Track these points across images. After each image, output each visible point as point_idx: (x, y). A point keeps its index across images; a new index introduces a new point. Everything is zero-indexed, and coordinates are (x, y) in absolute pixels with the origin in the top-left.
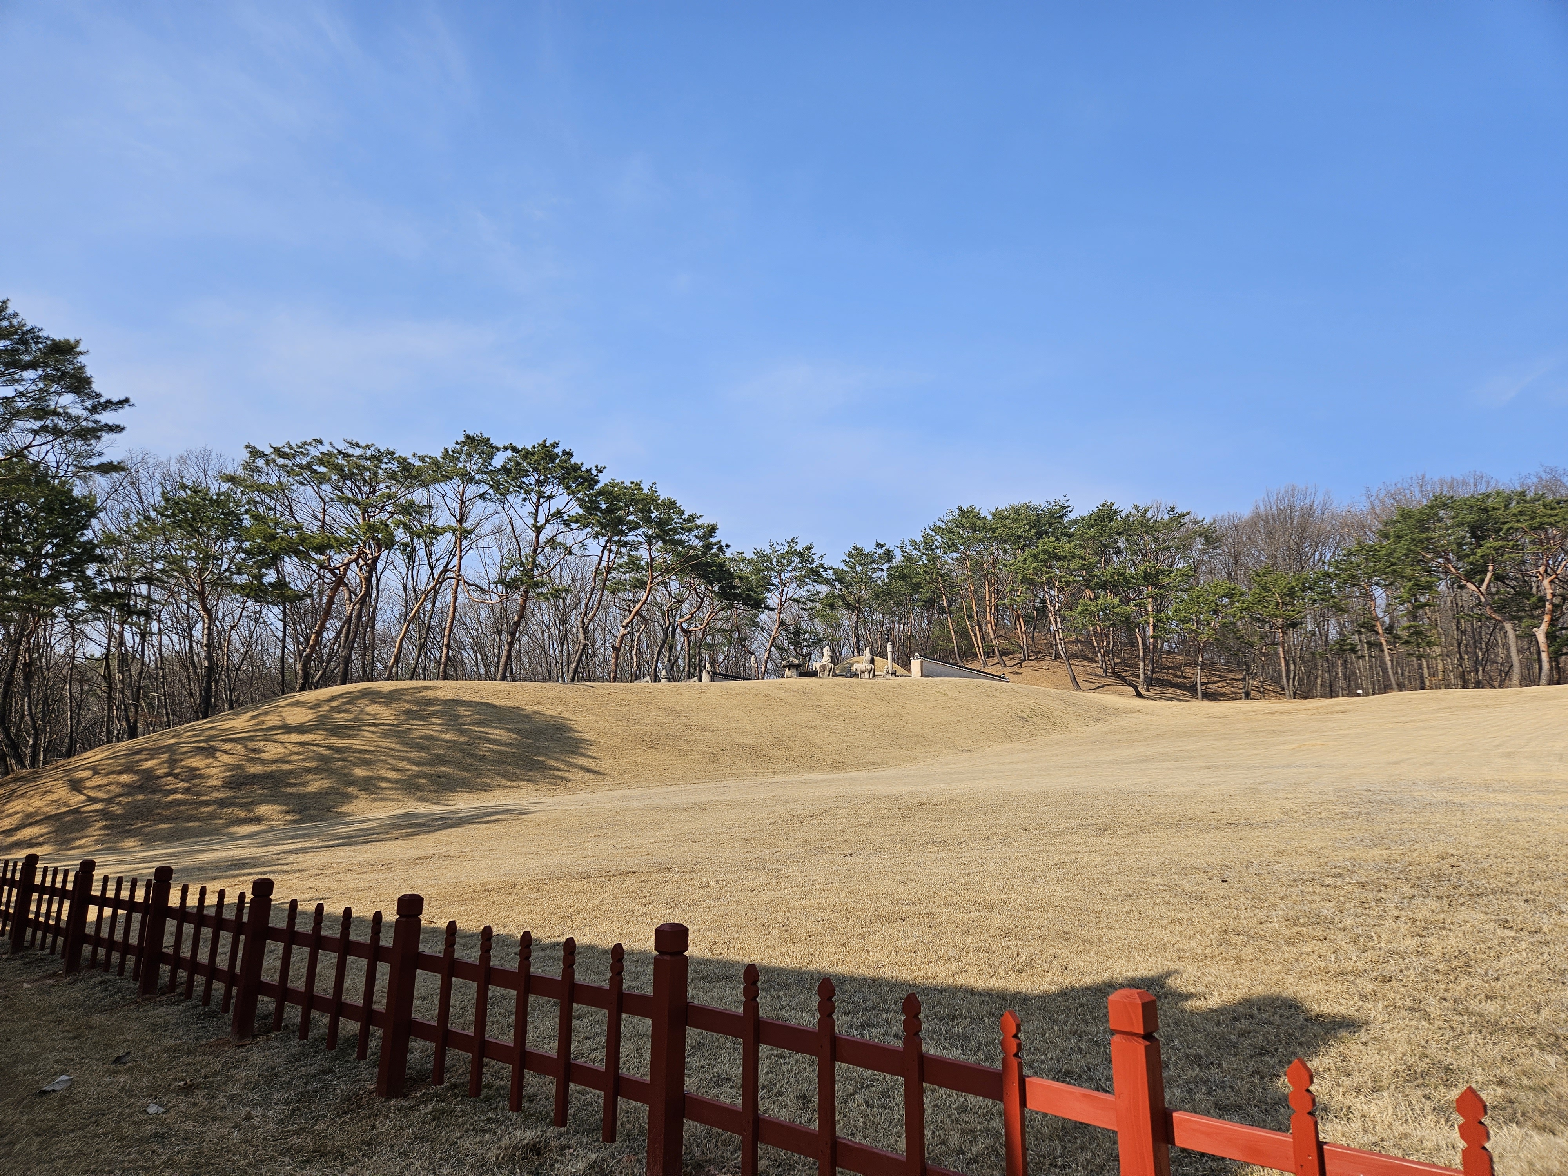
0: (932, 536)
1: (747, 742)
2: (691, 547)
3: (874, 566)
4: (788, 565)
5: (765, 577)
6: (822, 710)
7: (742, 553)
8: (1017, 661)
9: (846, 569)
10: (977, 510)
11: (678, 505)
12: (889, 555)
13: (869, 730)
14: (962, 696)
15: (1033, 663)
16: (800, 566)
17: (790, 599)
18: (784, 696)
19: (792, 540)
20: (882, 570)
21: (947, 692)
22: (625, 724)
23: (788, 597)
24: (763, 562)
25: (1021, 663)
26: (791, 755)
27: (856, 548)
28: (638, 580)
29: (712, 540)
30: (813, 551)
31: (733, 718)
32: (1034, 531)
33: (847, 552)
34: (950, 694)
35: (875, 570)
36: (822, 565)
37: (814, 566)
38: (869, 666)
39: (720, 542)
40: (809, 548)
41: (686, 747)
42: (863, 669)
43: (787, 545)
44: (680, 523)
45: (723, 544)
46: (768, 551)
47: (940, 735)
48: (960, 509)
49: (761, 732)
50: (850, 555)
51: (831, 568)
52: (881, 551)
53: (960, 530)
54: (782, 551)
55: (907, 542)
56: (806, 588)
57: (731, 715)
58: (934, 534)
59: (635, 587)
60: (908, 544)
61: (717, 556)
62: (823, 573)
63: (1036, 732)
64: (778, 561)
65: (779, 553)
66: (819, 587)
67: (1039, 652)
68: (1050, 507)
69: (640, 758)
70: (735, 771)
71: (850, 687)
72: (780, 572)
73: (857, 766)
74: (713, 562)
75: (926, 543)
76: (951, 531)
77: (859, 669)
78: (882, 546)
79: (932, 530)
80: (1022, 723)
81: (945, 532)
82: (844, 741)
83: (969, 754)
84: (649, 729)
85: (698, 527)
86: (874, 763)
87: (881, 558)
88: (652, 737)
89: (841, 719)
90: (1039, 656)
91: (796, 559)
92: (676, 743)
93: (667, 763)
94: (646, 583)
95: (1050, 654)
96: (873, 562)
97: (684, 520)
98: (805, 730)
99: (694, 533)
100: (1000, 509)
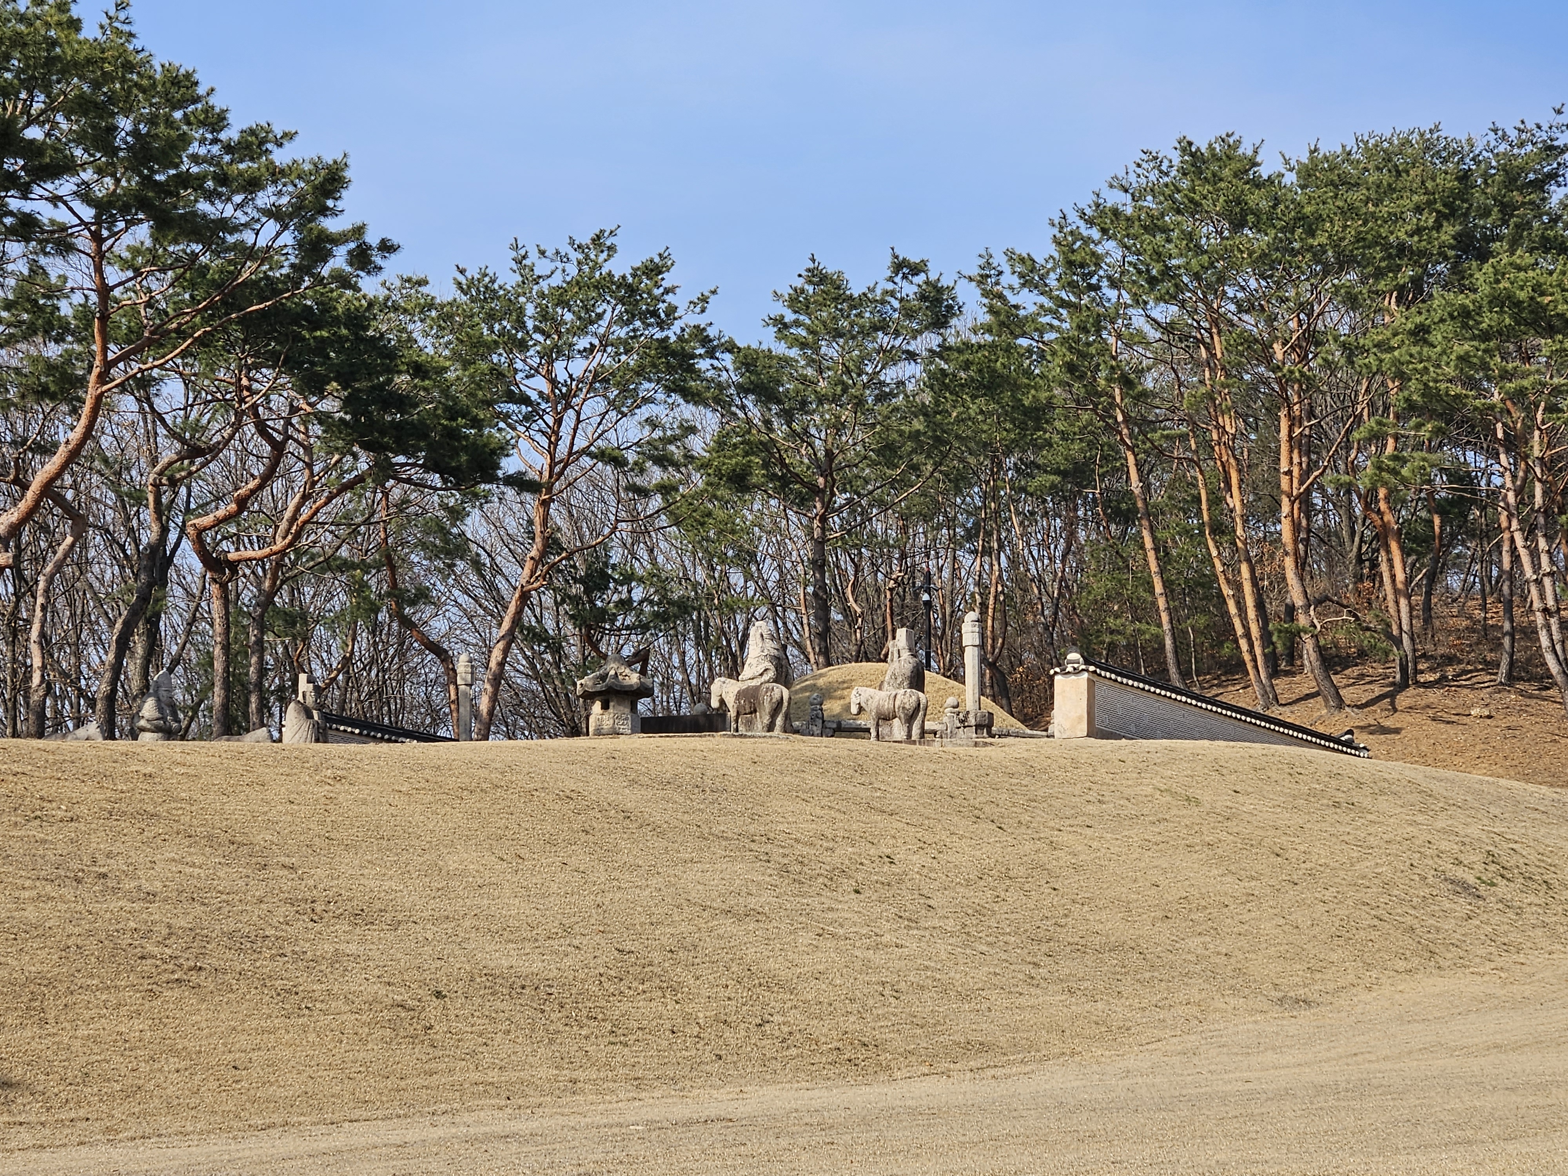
0: (1087, 241)
1: (524, 966)
2: (250, 253)
3: (883, 339)
4: (582, 331)
5: (497, 373)
6: (776, 852)
7: (423, 282)
8: (1378, 691)
9: (780, 349)
10: (1246, 149)
11: (201, 90)
12: (937, 301)
13: (950, 925)
14: (1247, 804)
15: (1434, 696)
16: (622, 332)
17: (585, 452)
18: (631, 799)
19: (597, 240)
20: (912, 356)
21: (1198, 794)
22: (68, 892)
23: (581, 443)
24: (491, 317)
25: (1392, 696)
26: (687, 1018)
27: (816, 276)
28: (50, 367)
29: (332, 225)
30: (668, 279)
31: (461, 874)
32: (1449, 231)
33: (786, 292)
34: (1206, 797)
35: (890, 357)
36: (699, 334)
37: (672, 334)
38: (907, 697)
39: (359, 231)
40: (654, 270)
41: (306, 983)
42: (887, 706)
43: (575, 256)
44: (209, 160)
45: (372, 238)
46: (508, 279)
47: (1194, 943)
48: (1186, 147)
49: (567, 930)
50: (796, 301)
51: (731, 347)
52: (909, 289)
53: (1188, 224)
54: (557, 280)
55: (1000, 260)
56: (645, 412)
57: (452, 863)
58: (1095, 234)
59: (42, 393)
60: (1006, 268)
61: (344, 281)
62: (703, 365)
63: (1514, 937)
64: (544, 315)
65: (544, 285)
66: (688, 411)
67: (1450, 660)
68: (1503, 148)
69: (137, 1024)
70: (493, 1076)
71: (859, 769)
72: (549, 356)
73: (930, 1059)
74: (326, 306)
75: (1070, 264)
76: (1154, 226)
77: (871, 707)
78: (916, 269)
79: (1090, 222)
80: (1462, 905)
81: (1136, 229)
82: (867, 964)
83: (1305, 1015)
84: (156, 912)
85: (276, 174)
86: (984, 1047)
87: (909, 313)
88: (175, 947)
89: (848, 885)
90: (1450, 672)
91: (608, 310)
92: (267, 966)
93: (243, 1040)
94: (82, 382)
95: (1491, 666)
96: (882, 326)
97: (228, 148)
98: (727, 926)
99: (265, 198)
100: (1324, 150)
